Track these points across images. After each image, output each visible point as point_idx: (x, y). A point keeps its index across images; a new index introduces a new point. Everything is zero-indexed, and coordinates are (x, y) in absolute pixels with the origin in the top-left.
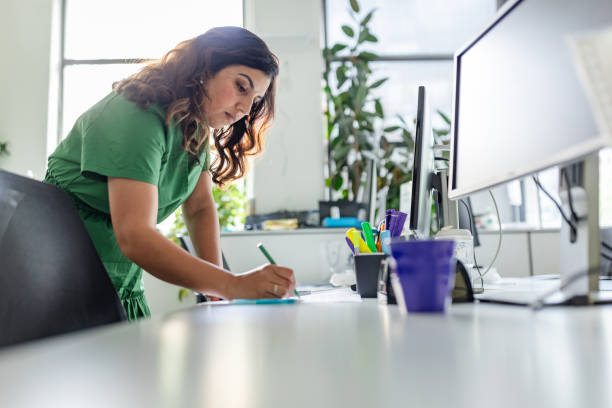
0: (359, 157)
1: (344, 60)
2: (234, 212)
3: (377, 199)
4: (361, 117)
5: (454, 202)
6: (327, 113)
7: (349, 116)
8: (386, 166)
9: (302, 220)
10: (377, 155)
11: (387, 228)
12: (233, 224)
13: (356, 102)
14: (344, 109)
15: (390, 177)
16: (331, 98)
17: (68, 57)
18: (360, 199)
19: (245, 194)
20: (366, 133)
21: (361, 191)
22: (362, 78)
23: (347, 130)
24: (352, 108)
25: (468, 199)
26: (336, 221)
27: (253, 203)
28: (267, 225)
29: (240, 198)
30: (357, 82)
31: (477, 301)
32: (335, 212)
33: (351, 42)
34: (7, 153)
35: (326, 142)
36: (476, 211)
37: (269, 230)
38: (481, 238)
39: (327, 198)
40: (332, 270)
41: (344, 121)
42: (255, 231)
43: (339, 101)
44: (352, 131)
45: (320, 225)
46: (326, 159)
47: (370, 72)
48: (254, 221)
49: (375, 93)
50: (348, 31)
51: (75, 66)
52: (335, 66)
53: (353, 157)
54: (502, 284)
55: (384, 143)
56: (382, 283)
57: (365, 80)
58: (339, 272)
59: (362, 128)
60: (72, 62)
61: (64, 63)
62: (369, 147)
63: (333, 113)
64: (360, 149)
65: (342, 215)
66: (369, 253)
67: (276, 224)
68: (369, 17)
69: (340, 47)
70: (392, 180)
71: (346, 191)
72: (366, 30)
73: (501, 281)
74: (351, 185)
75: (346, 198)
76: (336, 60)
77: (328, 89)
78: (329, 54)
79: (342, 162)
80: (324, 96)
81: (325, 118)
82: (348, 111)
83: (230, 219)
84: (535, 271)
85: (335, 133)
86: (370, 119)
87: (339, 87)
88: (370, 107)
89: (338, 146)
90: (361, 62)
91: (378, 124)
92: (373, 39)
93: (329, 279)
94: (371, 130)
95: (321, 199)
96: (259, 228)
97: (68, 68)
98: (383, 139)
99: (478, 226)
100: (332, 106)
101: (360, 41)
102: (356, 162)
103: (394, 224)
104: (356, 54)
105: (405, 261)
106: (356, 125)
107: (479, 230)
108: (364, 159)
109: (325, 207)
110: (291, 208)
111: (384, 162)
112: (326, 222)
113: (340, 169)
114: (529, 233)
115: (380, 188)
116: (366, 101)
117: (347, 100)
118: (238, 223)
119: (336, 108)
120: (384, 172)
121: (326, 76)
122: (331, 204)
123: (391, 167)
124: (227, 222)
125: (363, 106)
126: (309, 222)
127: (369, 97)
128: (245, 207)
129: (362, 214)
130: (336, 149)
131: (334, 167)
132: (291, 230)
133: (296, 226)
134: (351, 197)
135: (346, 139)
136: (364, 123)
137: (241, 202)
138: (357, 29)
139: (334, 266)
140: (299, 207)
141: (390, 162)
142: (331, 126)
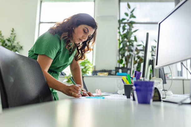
0: (129, 54)
1: (125, 23)
2: (89, 69)
3: (134, 67)
4: (130, 41)
5: (157, 69)
6: (119, 40)
7: (126, 41)
8: (137, 57)
9: (110, 73)
10: (134, 53)
11: (135, 77)
12: (88, 73)
13: (128, 37)
14: (124, 39)
15: (138, 60)
16: (120, 35)
17: (41, 21)
18: (128, 67)
19: (92, 64)
20: (131, 46)
21: (129, 64)
22: (130, 29)
23: (125, 45)
24: (127, 38)
25: (163, 68)
26: (120, 73)
27: (95, 67)
28: (99, 74)
29: (91, 65)
30: (129, 30)
31: (162, 101)
32: (120, 71)
33: (128, 18)
34: (23, 49)
35: (118, 49)
36: (165, 73)
37: (99, 75)
38: (167, 81)
39: (118, 66)
40: (118, 89)
41: (124, 43)
42: (95, 76)
43: (123, 36)
44: (127, 46)
45: (115, 75)
46: (118, 54)
47: (133, 27)
48: (95, 73)
49: (134, 34)
50: (127, 14)
51: (43, 24)
52: (122, 25)
53: (127, 54)
54: (173, 96)
55: (137, 50)
56: (131, 94)
57: (131, 30)
58: (120, 89)
59: (130, 45)
60: (42, 23)
61: (40, 23)
62: (132, 51)
63: (121, 40)
64: (129, 51)
65: (122, 72)
66: (129, 84)
67: (101, 74)
68: (133, 10)
69: (124, 19)
70: (139, 62)
71: (124, 64)
72: (132, 14)
73: (173, 95)
74: (126, 62)
75: (124, 66)
76: (123, 23)
77: (119, 32)
78: (120, 22)
79: (123, 55)
80: (118, 34)
81: (118, 41)
82: (125, 39)
83: (88, 71)
84: (185, 93)
85: (121, 46)
86: (132, 42)
87: (123, 32)
88: (132, 38)
89: (122, 50)
90: (130, 24)
91: (135, 43)
92: (134, 17)
93: (117, 92)
94: (133, 46)
95: (116, 66)
96: (96, 75)
97: (41, 24)
98: (136, 48)
99: (166, 77)
100: (121, 38)
101: (130, 18)
102: (127, 55)
103: (137, 75)
104: (129, 21)
105: (138, 87)
106: (128, 44)
107: (166, 78)
108: (130, 55)
109: (117, 69)
110: (106, 69)
111: (136, 56)
112: (117, 74)
113: (122, 57)
114: (183, 80)
115: (135, 64)
116: (131, 36)
117: (126, 36)
118: (90, 73)
119: (122, 38)
120: (136, 59)
121: (119, 28)
122: (119, 68)
123: (139, 57)
124: (86, 73)
125: (130, 38)
126: (112, 73)
127: (133, 35)
128: (92, 68)
129: (129, 72)
130: (121, 51)
131: (120, 57)
132: (106, 76)
133: (108, 75)
134: (125, 66)
135: (125, 48)
136: (131, 43)
137: (91, 67)
138: (129, 14)
139: (119, 88)
140: (109, 69)
141: (139, 56)
142: (120, 44)
